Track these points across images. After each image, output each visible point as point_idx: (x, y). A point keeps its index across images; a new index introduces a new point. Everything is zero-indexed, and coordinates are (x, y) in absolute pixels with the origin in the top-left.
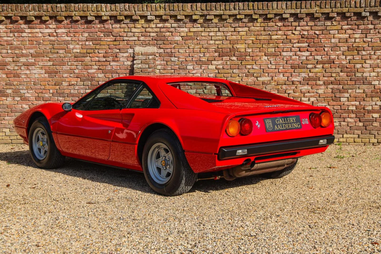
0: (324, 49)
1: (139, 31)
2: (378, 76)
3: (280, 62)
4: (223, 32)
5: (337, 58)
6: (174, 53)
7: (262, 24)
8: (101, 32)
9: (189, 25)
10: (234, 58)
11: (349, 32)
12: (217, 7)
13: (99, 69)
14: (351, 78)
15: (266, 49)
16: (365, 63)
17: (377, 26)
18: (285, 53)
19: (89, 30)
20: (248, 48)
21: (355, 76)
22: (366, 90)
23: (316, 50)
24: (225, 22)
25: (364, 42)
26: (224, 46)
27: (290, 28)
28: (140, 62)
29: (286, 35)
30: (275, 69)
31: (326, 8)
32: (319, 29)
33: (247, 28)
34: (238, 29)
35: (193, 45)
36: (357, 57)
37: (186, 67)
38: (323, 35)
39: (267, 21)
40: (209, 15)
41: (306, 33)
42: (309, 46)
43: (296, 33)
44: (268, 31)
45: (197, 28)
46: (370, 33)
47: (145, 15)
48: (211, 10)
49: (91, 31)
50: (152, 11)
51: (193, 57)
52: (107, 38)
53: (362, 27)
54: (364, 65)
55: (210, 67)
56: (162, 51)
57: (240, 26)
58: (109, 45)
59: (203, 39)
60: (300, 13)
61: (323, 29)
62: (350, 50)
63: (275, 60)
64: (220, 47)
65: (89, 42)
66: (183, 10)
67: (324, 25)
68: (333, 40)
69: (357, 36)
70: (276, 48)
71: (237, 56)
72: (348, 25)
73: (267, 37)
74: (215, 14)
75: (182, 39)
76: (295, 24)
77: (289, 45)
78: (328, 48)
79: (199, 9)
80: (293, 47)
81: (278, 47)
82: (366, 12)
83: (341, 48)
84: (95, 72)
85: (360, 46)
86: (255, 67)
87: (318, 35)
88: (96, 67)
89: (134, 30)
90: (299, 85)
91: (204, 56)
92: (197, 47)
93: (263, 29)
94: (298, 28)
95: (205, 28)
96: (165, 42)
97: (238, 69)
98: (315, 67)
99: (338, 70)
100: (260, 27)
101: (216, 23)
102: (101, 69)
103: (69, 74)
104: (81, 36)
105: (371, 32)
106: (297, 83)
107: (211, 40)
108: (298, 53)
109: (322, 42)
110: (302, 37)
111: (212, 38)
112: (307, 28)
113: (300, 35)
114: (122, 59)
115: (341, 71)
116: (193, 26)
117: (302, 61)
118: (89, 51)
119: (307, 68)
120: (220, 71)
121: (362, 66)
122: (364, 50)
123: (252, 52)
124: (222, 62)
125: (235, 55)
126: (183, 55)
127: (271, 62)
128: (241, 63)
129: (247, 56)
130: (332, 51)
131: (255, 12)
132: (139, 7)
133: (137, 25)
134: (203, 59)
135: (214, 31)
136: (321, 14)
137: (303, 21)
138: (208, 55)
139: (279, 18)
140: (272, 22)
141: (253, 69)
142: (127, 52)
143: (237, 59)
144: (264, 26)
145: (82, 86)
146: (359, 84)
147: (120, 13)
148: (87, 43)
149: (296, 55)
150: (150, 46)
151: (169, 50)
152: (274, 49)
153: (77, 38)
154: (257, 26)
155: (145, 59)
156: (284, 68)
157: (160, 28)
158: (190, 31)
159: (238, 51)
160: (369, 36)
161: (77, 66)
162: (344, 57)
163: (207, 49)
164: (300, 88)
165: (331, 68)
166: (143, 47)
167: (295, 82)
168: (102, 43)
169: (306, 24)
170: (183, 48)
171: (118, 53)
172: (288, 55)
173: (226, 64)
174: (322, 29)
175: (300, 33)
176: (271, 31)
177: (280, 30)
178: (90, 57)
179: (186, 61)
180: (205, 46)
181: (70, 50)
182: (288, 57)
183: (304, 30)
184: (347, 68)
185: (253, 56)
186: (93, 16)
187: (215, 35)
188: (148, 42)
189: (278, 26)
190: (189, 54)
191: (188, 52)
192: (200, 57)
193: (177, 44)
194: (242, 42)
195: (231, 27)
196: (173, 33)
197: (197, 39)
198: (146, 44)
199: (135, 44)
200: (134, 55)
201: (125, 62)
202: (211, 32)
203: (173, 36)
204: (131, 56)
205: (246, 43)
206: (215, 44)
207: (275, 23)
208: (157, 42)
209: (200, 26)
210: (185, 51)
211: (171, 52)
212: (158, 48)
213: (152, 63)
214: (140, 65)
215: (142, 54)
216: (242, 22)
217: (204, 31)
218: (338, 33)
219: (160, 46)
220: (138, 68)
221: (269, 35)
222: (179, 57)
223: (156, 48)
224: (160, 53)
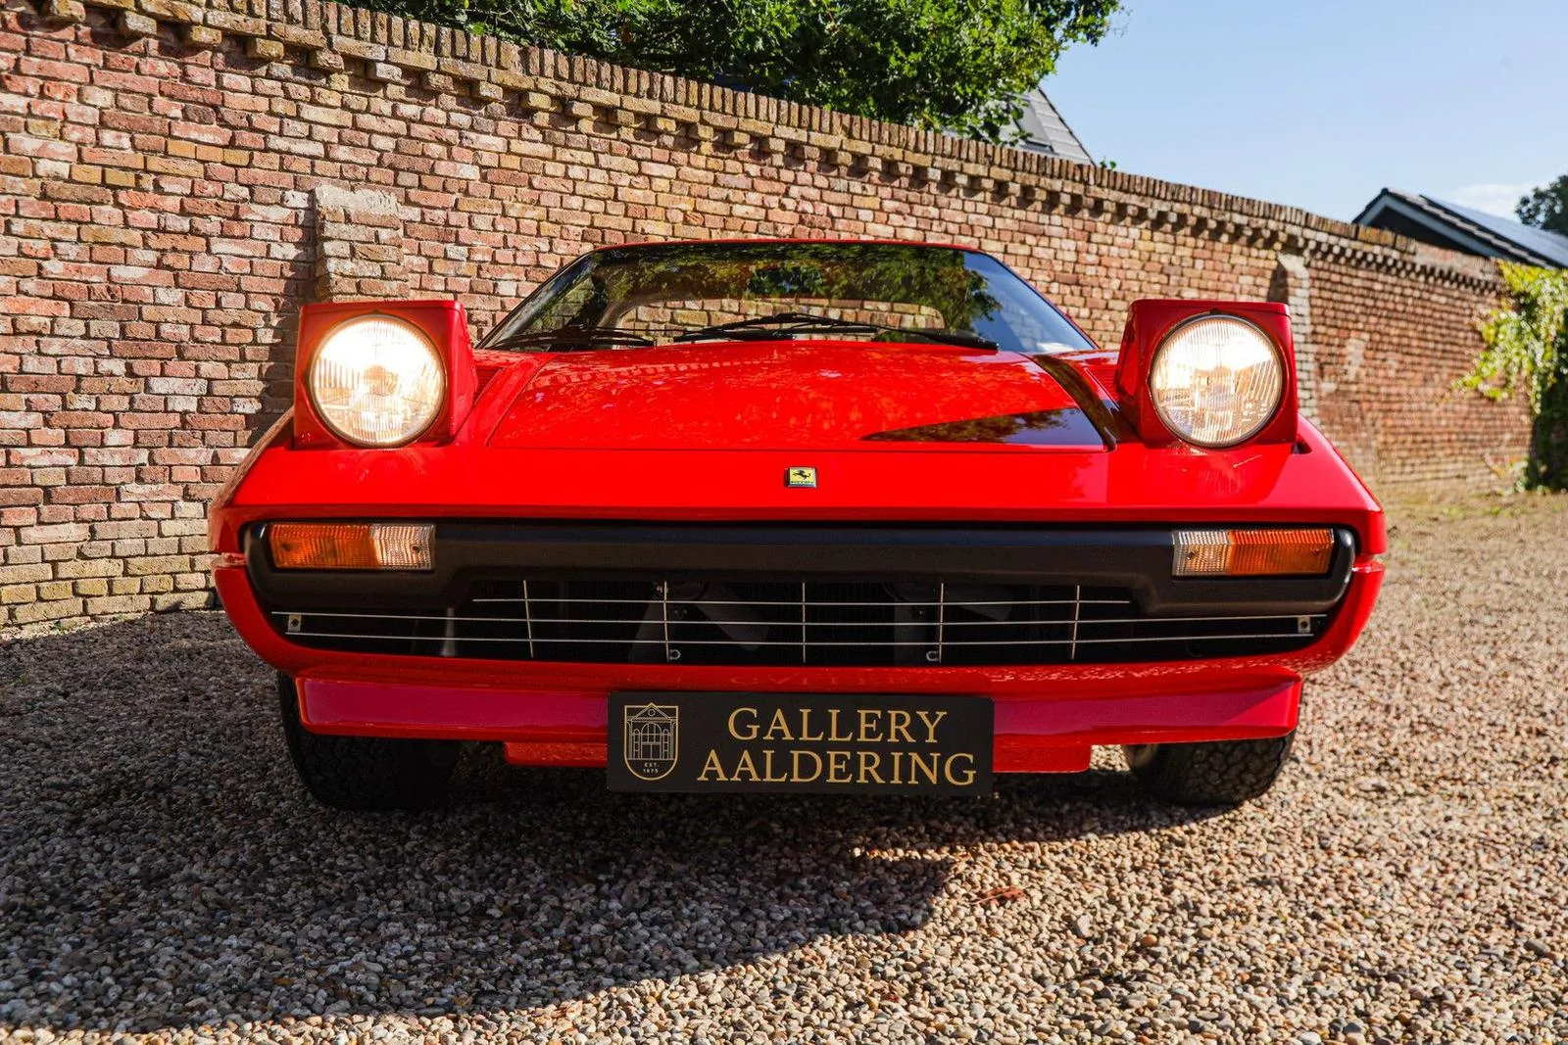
1: (334, 122)
4: (609, 170)
6: (454, 229)
7: (712, 163)
8: (171, 97)
9: (507, 127)
11: (895, 219)
12: (603, 76)
13: (159, 265)
17: (947, 213)
19: (116, 80)
20: (673, 236)
24: (614, 135)
26: (611, 222)
27: (780, 188)
28: (346, 251)
29: (765, 208)
31: (861, 139)
32: (839, 201)
33: (673, 168)
34: (649, 168)
35: (518, 205)
37: (495, 285)
38: (845, 221)
39: (722, 152)
40: (578, 99)
41: (809, 207)
43: (790, 203)
44: (724, 187)
45: (529, 141)
47: (369, 55)
48: (584, 84)
49: (129, 86)
50: (391, 43)
51: (517, 249)
52: (200, 131)
53: (918, 210)
56: (414, 213)
57: (656, 157)
58: (203, 162)
59: (549, 187)
60: (808, 144)
61: (846, 202)
64: (600, 225)
65: (120, 137)
66: (499, 66)
67: (848, 189)
69: (909, 233)
72: (893, 198)
74: (598, 100)
75: (484, 178)
76: (787, 175)
79: (549, 72)
82: (935, 168)
84: (144, 277)
87: (833, 218)
88: (151, 257)
89: (310, 112)
91: (551, 251)
92: (530, 214)
93: (712, 180)
94: (794, 191)
95: (555, 145)
96: (427, 181)
100: (707, 169)
101: (589, 135)
102: (169, 268)
103: (14, 280)
104: (74, 99)
105: (934, 228)
107: (574, 194)
110: (802, 221)
111: (577, 188)
112: (814, 193)
113: (796, 211)
114: (259, 231)
116: (520, 134)
118: (113, 177)
126: (485, 240)
131: (706, 118)
132: (344, 17)
133: (326, 96)
134: (550, 262)
135: (582, 164)
136: (848, 156)
137: (805, 170)
138: (561, 247)
139: (752, 150)
140: (736, 158)
141: (684, 309)
142: (282, 202)
144: (715, 167)
145: (79, 342)
147: (269, 28)
148: (108, 137)
150: (374, 189)
151: (441, 213)
153: (56, 105)
154: (698, 165)
155: (363, 238)
157: (409, 121)
158: (509, 152)
161: (53, 240)
163: (559, 227)
166: (346, 187)
168: (174, 147)
169: (811, 180)
170: (487, 210)
171: (245, 200)
174: (843, 202)
175: (797, 208)
176: (731, 188)
177: (753, 189)
178: (118, 205)
179: (494, 261)
180: (555, 213)
181: (21, 162)
183: (806, 199)
186: (150, 15)
187: (584, 177)
188: (365, 169)
189: (747, 175)
190: (505, 239)
191: (500, 227)
192: (538, 252)
193: (466, 193)
194: (659, 213)
195: (630, 155)
196: (455, 149)
197: (531, 186)
198: (357, 180)
199: (313, 173)
200: (314, 220)
201: (274, 246)
202: (573, 164)
203: (453, 160)
204: (300, 222)
205: (667, 220)
206: (583, 210)
207: (742, 162)
208: (396, 175)
209: (540, 137)
210: (493, 225)
211: (447, 224)
212: (402, 200)
213: (395, 258)
214: (348, 262)
215: (348, 219)
216: (658, 146)
217: (554, 159)
218: (874, 221)
219: (407, 194)
220: (342, 275)
221: (727, 200)
222: (470, 247)
223: (393, 199)
224: (405, 222)
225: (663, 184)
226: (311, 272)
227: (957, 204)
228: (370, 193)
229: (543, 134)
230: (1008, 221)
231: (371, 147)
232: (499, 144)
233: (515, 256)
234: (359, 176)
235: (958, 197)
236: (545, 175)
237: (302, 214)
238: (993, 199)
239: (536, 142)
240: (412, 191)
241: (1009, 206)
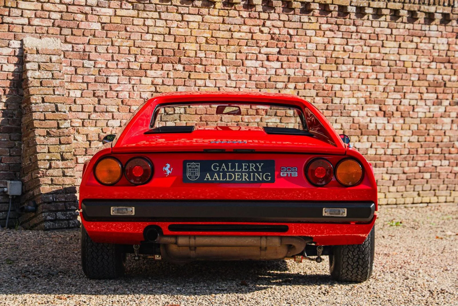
0: (298, 59)
1: (33, 8)
2: (358, 104)
3: (242, 77)
4: (166, 20)
5: (312, 74)
6: (88, 53)
7: (222, 13)
9: (115, 3)
10: (180, 67)
11: (329, 34)
14: (328, 106)
15: (224, 55)
16: (345, 83)
17: (360, 29)
18: (250, 61)
20: (200, 50)
21: (332, 103)
22: (344, 124)
23: (288, 60)
24: (169, 3)
25: (344, 51)
26: (167, 45)
27: (258, 22)
28: (36, 67)
29: (251, 33)
30: (236, 87)
32: (294, 27)
33: (200, 17)
34: (188, 18)
35: (119, 40)
36: (336, 74)
37: (107, 79)
38: (298, 37)
39: (228, 7)
41: (277, 31)
42: (279, 53)
43: (266, 30)
44: (228, 24)
45: (126, 9)
46: (351, 38)
51: (118, 61)
53: (343, 28)
54: (343, 86)
55: (144, 80)
56: (69, 47)
57: (191, 12)
59: (135, 30)
61: (299, 27)
62: (328, 62)
63: (236, 73)
64: (161, 47)
67: (300, 20)
68: (310, 46)
69: (337, 41)
70: (238, 54)
71: (184, 64)
72: (327, 23)
73: (228, 35)
75: (103, 28)
76: (264, 16)
77: (255, 50)
78: (304, 57)
80: (260, 53)
81: (240, 52)
82: (352, 6)
83: (318, 58)
85: (340, 57)
86: (208, 83)
87: (291, 35)
89: (22, 5)
90: (264, 116)
91: (135, 61)
92: (125, 44)
93: (221, 21)
94: (268, 23)
95: (138, 10)
96: (75, 31)
97: (184, 85)
98: (286, 87)
99: (313, 93)
100: (219, 16)
101: (156, 4)
105: (353, 37)
106: (263, 112)
107: (148, 33)
108: (266, 63)
109: (297, 47)
110: (272, 38)
111: (150, 30)
112: (280, 24)
113: (269, 33)
115: (317, 95)
116: (121, 6)
117: (269, 76)
119: (276, 88)
120: (158, 89)
121: (341, 88)
122: (344, 64)
123: (205, 57)
124: (162, 72)
125: (182, 61)
126: (104, 58)
127: (230, 77)
128: (190, 74)
129: (198, 64)
130: (307, 62)
134: (135, 66)
135: (152, 18)
136: (300, 4)
137: (275, 12)
138: (141, 59)
139: (244, 4)
140: (235, 9)
141: (205, 86)
142: (8, 46)
143: (184, 68)
144: (224, 15)
146: (337, 115)
149: (262, 67)
150: (50, 37)
151: (82, 46)
152: (235, 54)
154: (214, 15)
155: (44, 61)
156: (247, 86)
157: (68, 5)
158: (115, 15)
159: (186, 55)
160: (351, 42)
162: (320, 73)
163: (140, 49)
164: (267, 121)
165: (305, 89)
166: (37, 37)
167: (260, 111)
169: (278, 17)
170: (104, 43)
172: (253, 66)
173: (168, 77)
174: (297, 27)
175: (270, 32)
176: (232, 24)
177: (245, 24)
179: (107, 67)
180: (138, 43)
182: (252, 69)
183: (275, 27)
184: (323, 90)
185: (205, 65)
187: (153, 24)
188: (46, 28)
189: (242, 17)
190: (112, 56)
191: (110, 51)
192: (129, 62)
193: (94, 36)
194: (193, 39)
195: (178, 12)
196: (89, 16)
197: (126, 30)
198: (43, 33)
199: (23, 32)
200: (23, 53)
201: (4, 66)
202: (148, 18)
203: (88, 21)
204: (16, 54)
205: (197, 43)
206: (152, 40)
207: (239, 11)
208: (61, 30)
209: (131, 7)
210: (107, 50)
211: (84, 51)
212: (63, 41)
213: (58, 69)
214: (37, 72)
215: (38, 52)
216: (193, 6)
217: (138, 17)
218: (315, 36)
219: (65, 38)
220: (34, 78)
221: (230, 30)
222: (95, 62)
223: (59, 41)
224: (64, 52)
225: (195, 25)
226: (20, 76)
227: (369, 23)
228: (49, 39)
229: (133, 5)
230: (401, 30)
231: (49, 18)
232: (111, 12)
233: (117, 65)
234: (44, 32)
235: (368, 19)
236: (133, 25)
237: (17, 51)
238: (391, 19)
239: (129, 9)
240: (68, 37)
241: (402, 22)
